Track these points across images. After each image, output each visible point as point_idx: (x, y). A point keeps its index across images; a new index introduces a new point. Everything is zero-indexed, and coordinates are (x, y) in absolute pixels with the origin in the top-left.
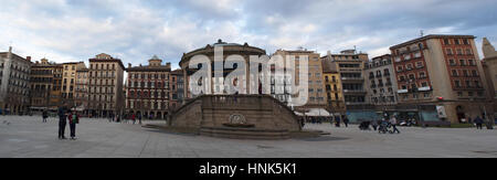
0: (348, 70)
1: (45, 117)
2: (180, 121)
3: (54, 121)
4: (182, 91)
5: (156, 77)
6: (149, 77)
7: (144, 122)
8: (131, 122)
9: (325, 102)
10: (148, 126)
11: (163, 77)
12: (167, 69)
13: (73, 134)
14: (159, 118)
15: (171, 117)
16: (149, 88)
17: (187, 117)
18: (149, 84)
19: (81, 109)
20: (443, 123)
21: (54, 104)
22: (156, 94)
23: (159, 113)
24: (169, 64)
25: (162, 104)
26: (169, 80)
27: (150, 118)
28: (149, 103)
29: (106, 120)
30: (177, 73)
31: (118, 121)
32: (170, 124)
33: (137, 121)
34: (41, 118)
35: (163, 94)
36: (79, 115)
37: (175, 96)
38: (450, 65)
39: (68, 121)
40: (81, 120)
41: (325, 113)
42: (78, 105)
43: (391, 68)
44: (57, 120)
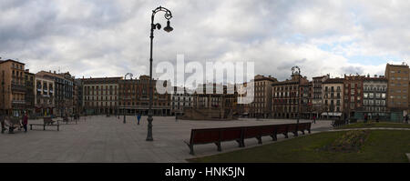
6: (287, 88)
16: (286, 97)
18: (287, 93)
35: (295, 101)
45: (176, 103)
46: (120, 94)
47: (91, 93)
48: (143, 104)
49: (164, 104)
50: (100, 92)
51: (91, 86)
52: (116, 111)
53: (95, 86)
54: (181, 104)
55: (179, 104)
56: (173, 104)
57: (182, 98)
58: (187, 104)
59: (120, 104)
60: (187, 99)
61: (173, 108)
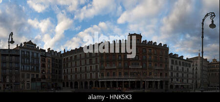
46: (102, 62)
47: (69, 65)
53: (73, 55)
54: (180, 75)
55: (177, 74)
56: (172, 73)
57: (180, 68)
58: (185, 75)
59: (102, 75)
60: (185, 69)
61: (172, 79)
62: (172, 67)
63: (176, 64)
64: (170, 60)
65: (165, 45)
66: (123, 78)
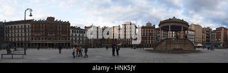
0: (208, 33)
1: (107, 48)
2: (158, 48)
3: (111, 50)
4: (159, 36)
5: (149, 31)
6: (147, 31)
7: (145, 49)
8: (140, 49)
9: (201, 42)
10: (146, 50)
11: (152, 31)
12: (154, 27)
13: (118, 54)
14: (150, 47)
15: (155, 47)
16: (147, 35)
17: (161, 47)
18: (147, 34)
19: (120, 45)
20: (221, 48)
21: (110, 44)
22: (149, 37)
23: (150, 45)
24: (154, 25)
25: (152, 41)
26: (154, 32)
27: (147, 47)
28: (147, 41)
29: (130, 48)
30: (158, 29)
31: (135, 48)
32: (155, 49)
33: (142, 49)
34: (106, 49)
35: (152, 37)
36: (119, 47)
37: (156, 38)
38: (224, 35)
39: (115, 49)
40: (120, 49)
41: (201, 45)
42: (119, 43)
43: (215, 34)
44: (111, 49)
45: (74, 39)
46: (32, 31)
47: (10, 31)
48: (50, 39)
49: (66, 39)
50: (17, 31)
51: (10, 26)
52: (29, 45)
53: (13, 26)
54: (78, 39)
55: (76, 38)
56: (72, 38)
57: (78, 35)
58: (81, 39)
59: (32, 39)
60: (81, 35)
61: (72, 42)
62: (72, 34)
63: (75, 32)
64: (71, 30)
65: (68, 22)
66: (44, 41)
